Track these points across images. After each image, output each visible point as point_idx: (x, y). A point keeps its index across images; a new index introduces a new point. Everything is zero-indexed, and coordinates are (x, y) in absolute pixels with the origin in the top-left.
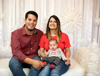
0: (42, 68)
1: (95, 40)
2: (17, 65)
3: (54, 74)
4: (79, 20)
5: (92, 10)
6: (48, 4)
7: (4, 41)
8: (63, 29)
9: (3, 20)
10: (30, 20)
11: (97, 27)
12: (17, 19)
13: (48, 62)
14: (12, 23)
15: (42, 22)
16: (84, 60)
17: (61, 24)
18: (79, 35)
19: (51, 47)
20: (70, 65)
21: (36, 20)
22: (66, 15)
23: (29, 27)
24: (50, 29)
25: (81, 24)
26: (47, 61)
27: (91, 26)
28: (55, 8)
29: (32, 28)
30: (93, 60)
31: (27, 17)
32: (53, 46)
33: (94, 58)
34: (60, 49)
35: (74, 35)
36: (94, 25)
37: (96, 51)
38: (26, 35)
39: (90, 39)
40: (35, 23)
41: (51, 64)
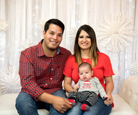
0: (69, 110)
2: (28, 104)
4: (127, 33)
6: (77, 7)
7: (9, 65)
8: (102, 47)
9: (6, 32)
12: (30, 31)
13: (77, 100)
14: (21, 37)
16: (135, 97)
17: (97, 39)
18: (128, 57)
20: (113, 105)
22: (107, 25)
25: (131, 39)
26: (77, 98)
28: (89, 13)
32: (84, 74)
34: (96, 80)
35: (119, 55)
38: (44, 57)
41: (82, 103)
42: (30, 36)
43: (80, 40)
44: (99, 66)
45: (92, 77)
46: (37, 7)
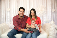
1: (52, 20)
3: (33, 37)
5: (51, 6)
10: (21, 12)
11: (53, 14)
16: (47, 29)
17: (36, 13)
18: (45, 18)
19: (32, 23)
21: (24, 12)
23: (21, 15)
25: (46, 12)
27: (50, 13)
31: (19, 10)
37: (53, 25)
39: (50, 19)
43: (31, 13)
46: (18, 4)
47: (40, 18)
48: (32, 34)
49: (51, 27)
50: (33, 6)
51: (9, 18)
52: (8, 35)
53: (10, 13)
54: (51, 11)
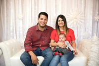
1: (95, 34)
5: (92, 9)
6: (56, 6)
8: (69, 25)
9: (22, 19)
11: (96, 23)
12: (33, 19)
15: (52, 20)
18: (82, 30)
22: (71, 14)
23: (41, 25)
24: (59, 26)
25: (83, 21)
27: (91, 23)
29: (43, 26)
30: (94, 50)
33: (95, 48)
36: (94, 21)
40: (46, 21)
42: (33, 21)
44: (69, 35)
45: (66, 40)
46: (37, 7)
47: (72, 31)
48: (60, 57)
49: (93, 45)
50: (62, 11)
51: (21, 29)
52: (21, 59)
53: (23, 21)
54: (93, 18)
